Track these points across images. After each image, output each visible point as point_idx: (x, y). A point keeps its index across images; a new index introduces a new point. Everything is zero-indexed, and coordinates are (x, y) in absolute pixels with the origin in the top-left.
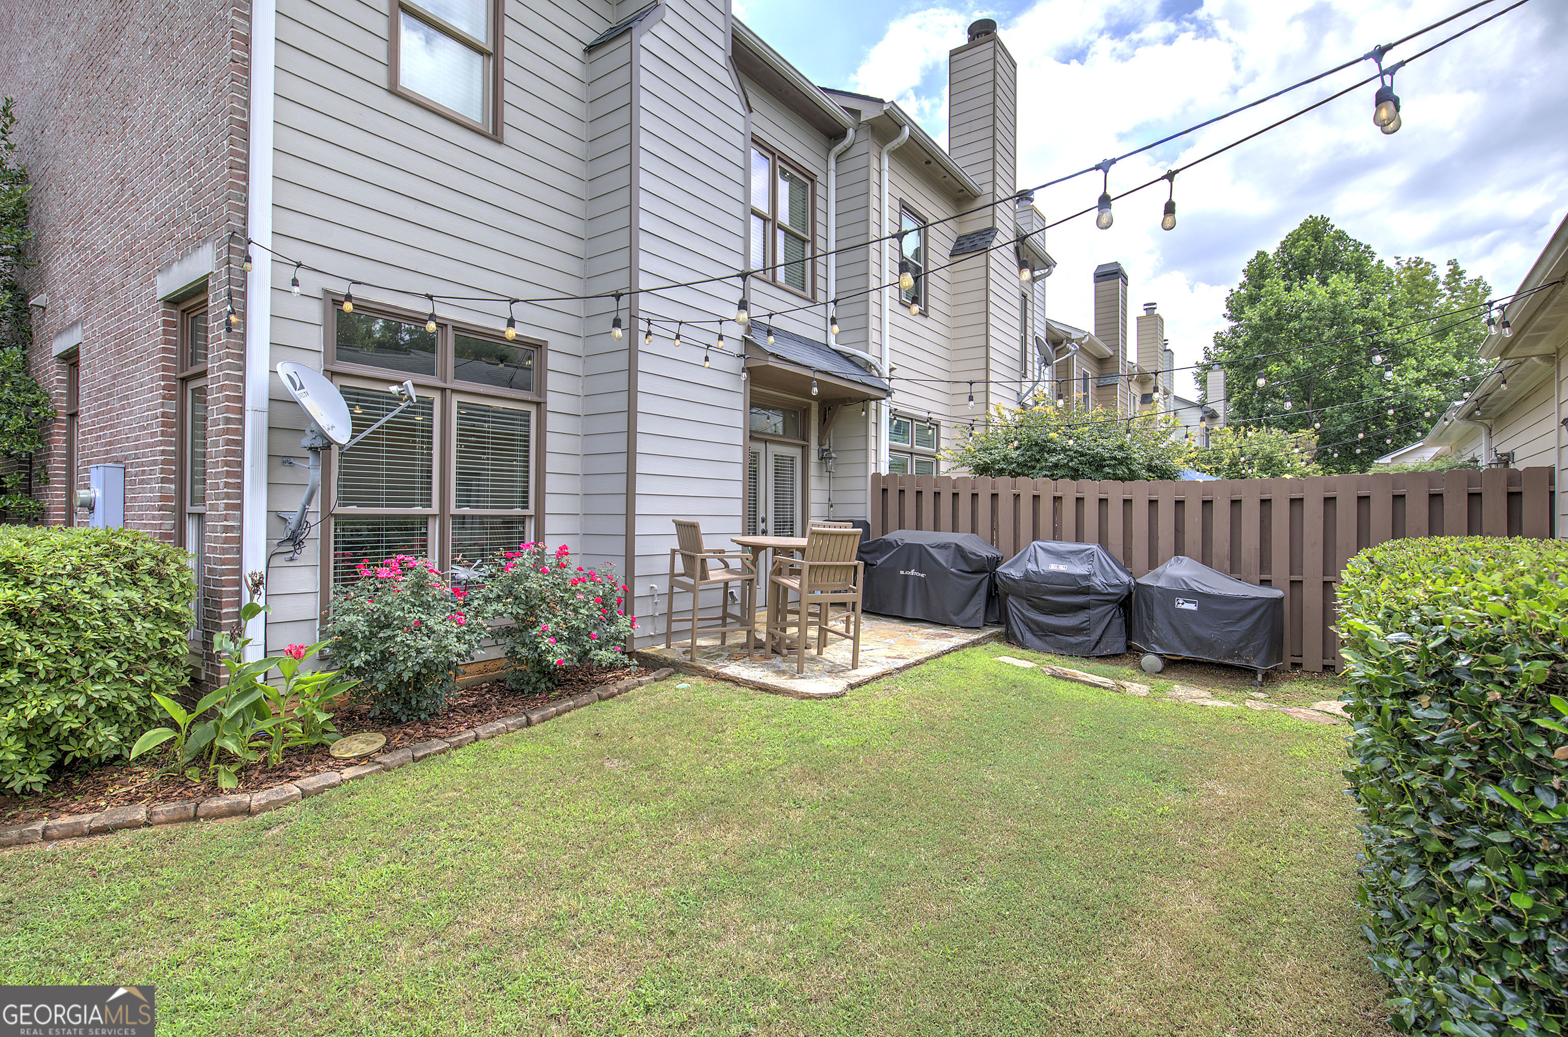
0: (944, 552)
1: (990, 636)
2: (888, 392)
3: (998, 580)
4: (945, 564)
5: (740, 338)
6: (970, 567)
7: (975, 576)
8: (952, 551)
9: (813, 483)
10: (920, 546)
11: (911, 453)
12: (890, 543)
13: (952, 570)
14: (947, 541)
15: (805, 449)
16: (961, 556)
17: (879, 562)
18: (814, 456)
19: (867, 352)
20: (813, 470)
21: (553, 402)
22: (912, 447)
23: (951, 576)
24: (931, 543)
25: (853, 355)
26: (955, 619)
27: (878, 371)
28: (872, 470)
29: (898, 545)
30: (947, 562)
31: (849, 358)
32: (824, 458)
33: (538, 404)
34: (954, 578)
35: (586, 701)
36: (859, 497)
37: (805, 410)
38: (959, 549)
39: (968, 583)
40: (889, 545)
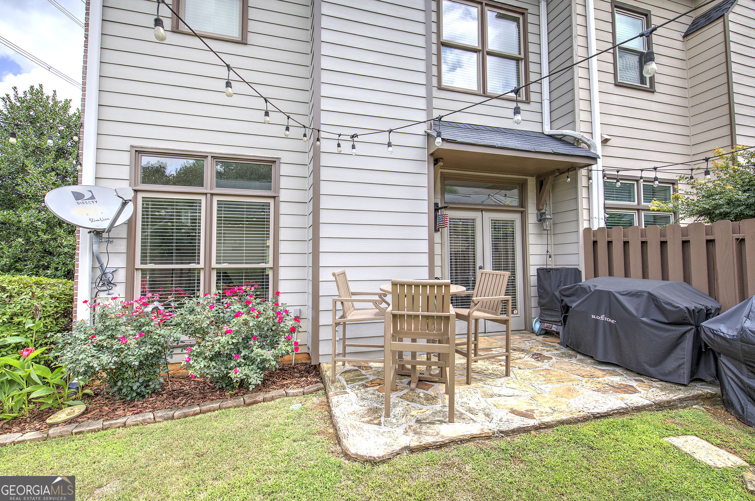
0: (636, 300)
1: (697, 398)
2: (594, 159)
3: (703, 336)
4: (634, 312)
5: (423, 133)
6: (666, 317)
7: (673, 328)
8: (644, 299)
9: (531, 239)
10: (609, 293)
11: (638, 210)
12: (584, 288)
13: (644, 319)
14: (640, 289)
15: (523, 214)
16: (656, 305)
17: (574, 305)
18: (532, 218)
19: (574, 130)
20: (531, 229)
21: (284, 195)
22: (639, 203)
23: (642, 325)
24: (621, 289)
25: (565, 136)
26: (651, 370)
27: (586, 143)
28: (586, 225)
29: (591, 291)
30: (637, 310)
31: (560, 139)
32: (541, 219)
33: (274, 197)
34: (646, 327)
35: (230, 405)
36: (571, 249)
37: (522, 184)
38: (652, 298)
39: (666, 334)
40: (584, 290)
